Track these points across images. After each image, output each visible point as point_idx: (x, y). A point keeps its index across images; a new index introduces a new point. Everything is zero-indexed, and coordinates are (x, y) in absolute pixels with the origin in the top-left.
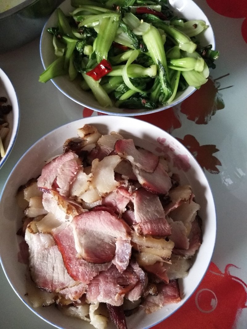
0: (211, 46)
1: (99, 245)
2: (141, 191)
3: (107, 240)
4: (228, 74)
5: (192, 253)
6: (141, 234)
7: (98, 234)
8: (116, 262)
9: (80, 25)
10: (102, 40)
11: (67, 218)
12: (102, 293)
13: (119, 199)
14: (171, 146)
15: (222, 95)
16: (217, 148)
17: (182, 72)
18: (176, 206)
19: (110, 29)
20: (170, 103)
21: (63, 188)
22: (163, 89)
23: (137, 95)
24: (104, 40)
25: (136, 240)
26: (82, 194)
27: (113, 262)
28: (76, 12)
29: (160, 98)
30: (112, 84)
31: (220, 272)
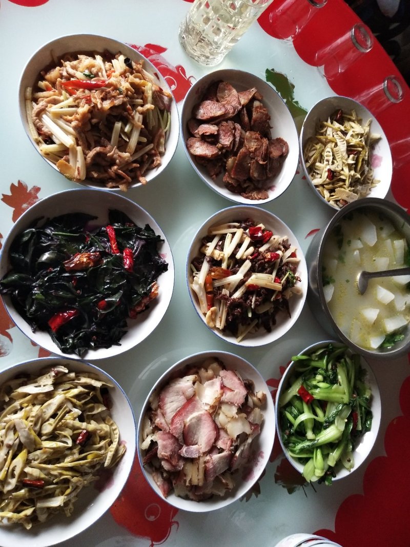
0: (335, 477)
1: (193, 432)
2: (232, 456)
3: (196, 436)
4: (316, 492)
5: (191, 497)
6: (205, 462)
7: (199, 429)
8: (184, 449)
9: (338, 365)
10: (327, 393)
11: (207, 404)
12: (164, 443)
13: (224, 440)
14: (259, 463)
15: (299, 490)
16: (259, 495)
17: (313, 458)
18: (224, 481)
19: (337, 396)
20: (289, 454)
21: (226, 399)
22: (298, 445)
23: (292, 425)
24: (328, 395)
25: (202, 460)
26: (224, 413)
27: (184, 446)
28: (348, 360)
29: (291, 445)
30: (297, 403)
31: (172, 518)
